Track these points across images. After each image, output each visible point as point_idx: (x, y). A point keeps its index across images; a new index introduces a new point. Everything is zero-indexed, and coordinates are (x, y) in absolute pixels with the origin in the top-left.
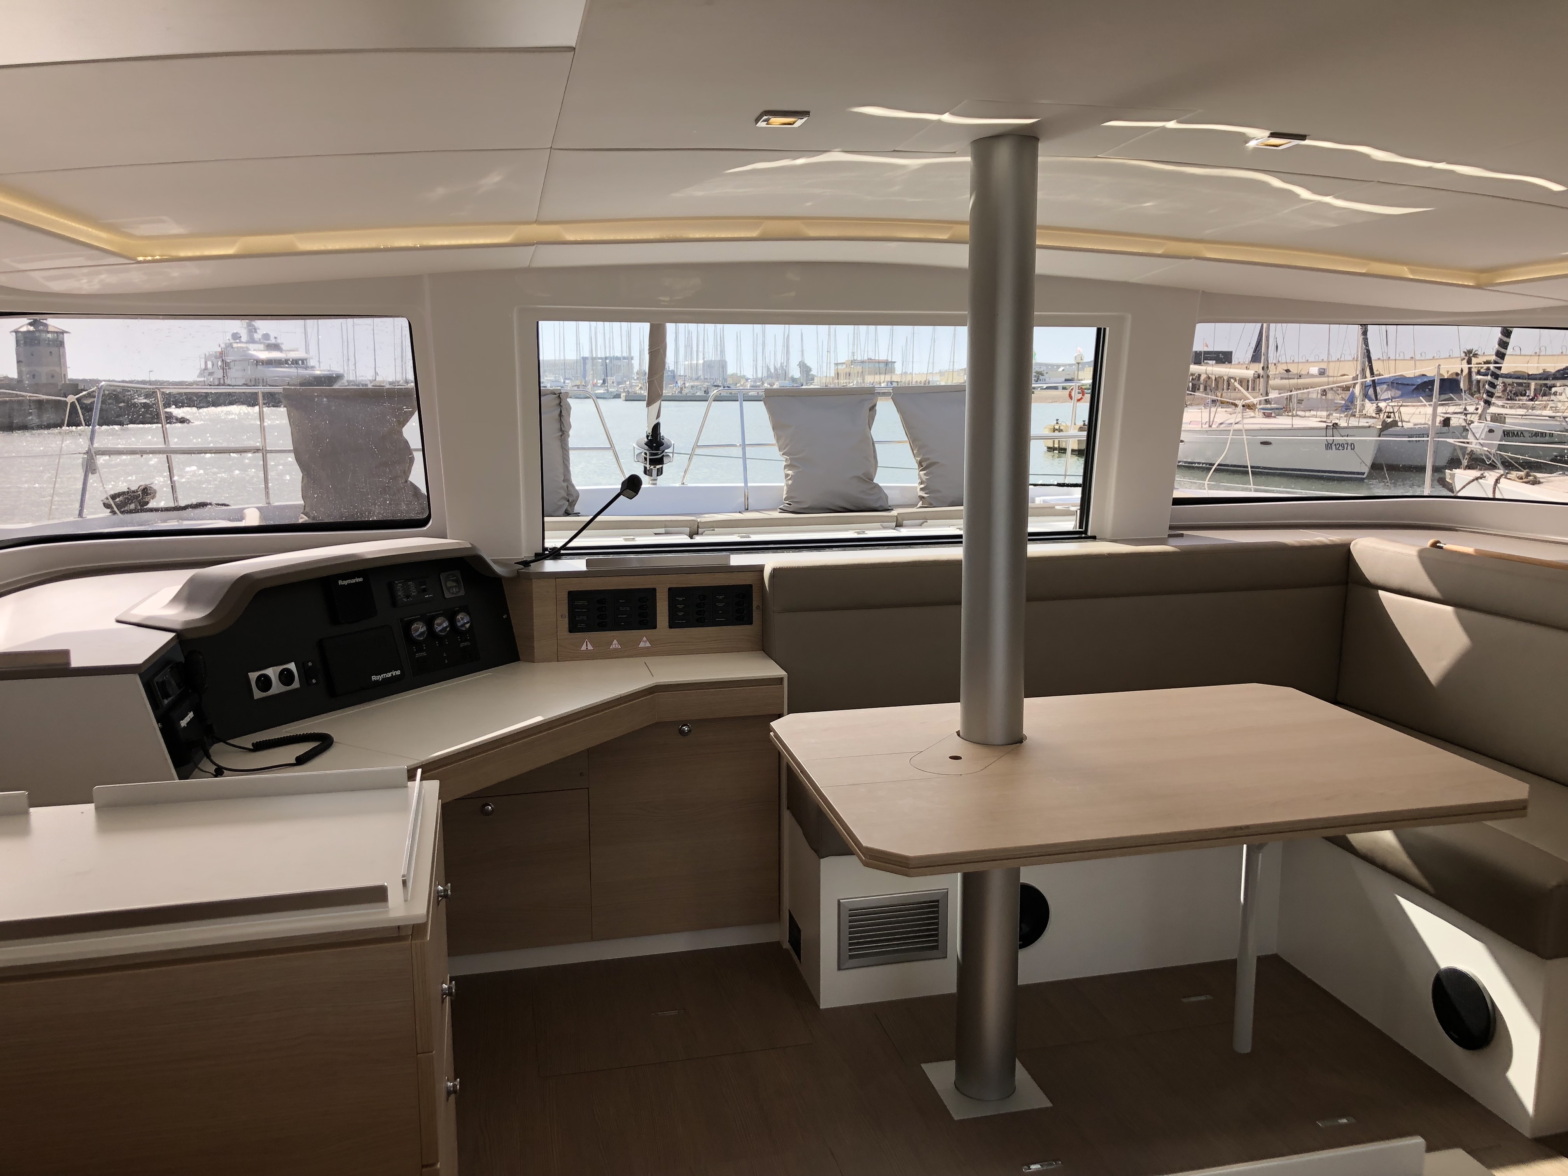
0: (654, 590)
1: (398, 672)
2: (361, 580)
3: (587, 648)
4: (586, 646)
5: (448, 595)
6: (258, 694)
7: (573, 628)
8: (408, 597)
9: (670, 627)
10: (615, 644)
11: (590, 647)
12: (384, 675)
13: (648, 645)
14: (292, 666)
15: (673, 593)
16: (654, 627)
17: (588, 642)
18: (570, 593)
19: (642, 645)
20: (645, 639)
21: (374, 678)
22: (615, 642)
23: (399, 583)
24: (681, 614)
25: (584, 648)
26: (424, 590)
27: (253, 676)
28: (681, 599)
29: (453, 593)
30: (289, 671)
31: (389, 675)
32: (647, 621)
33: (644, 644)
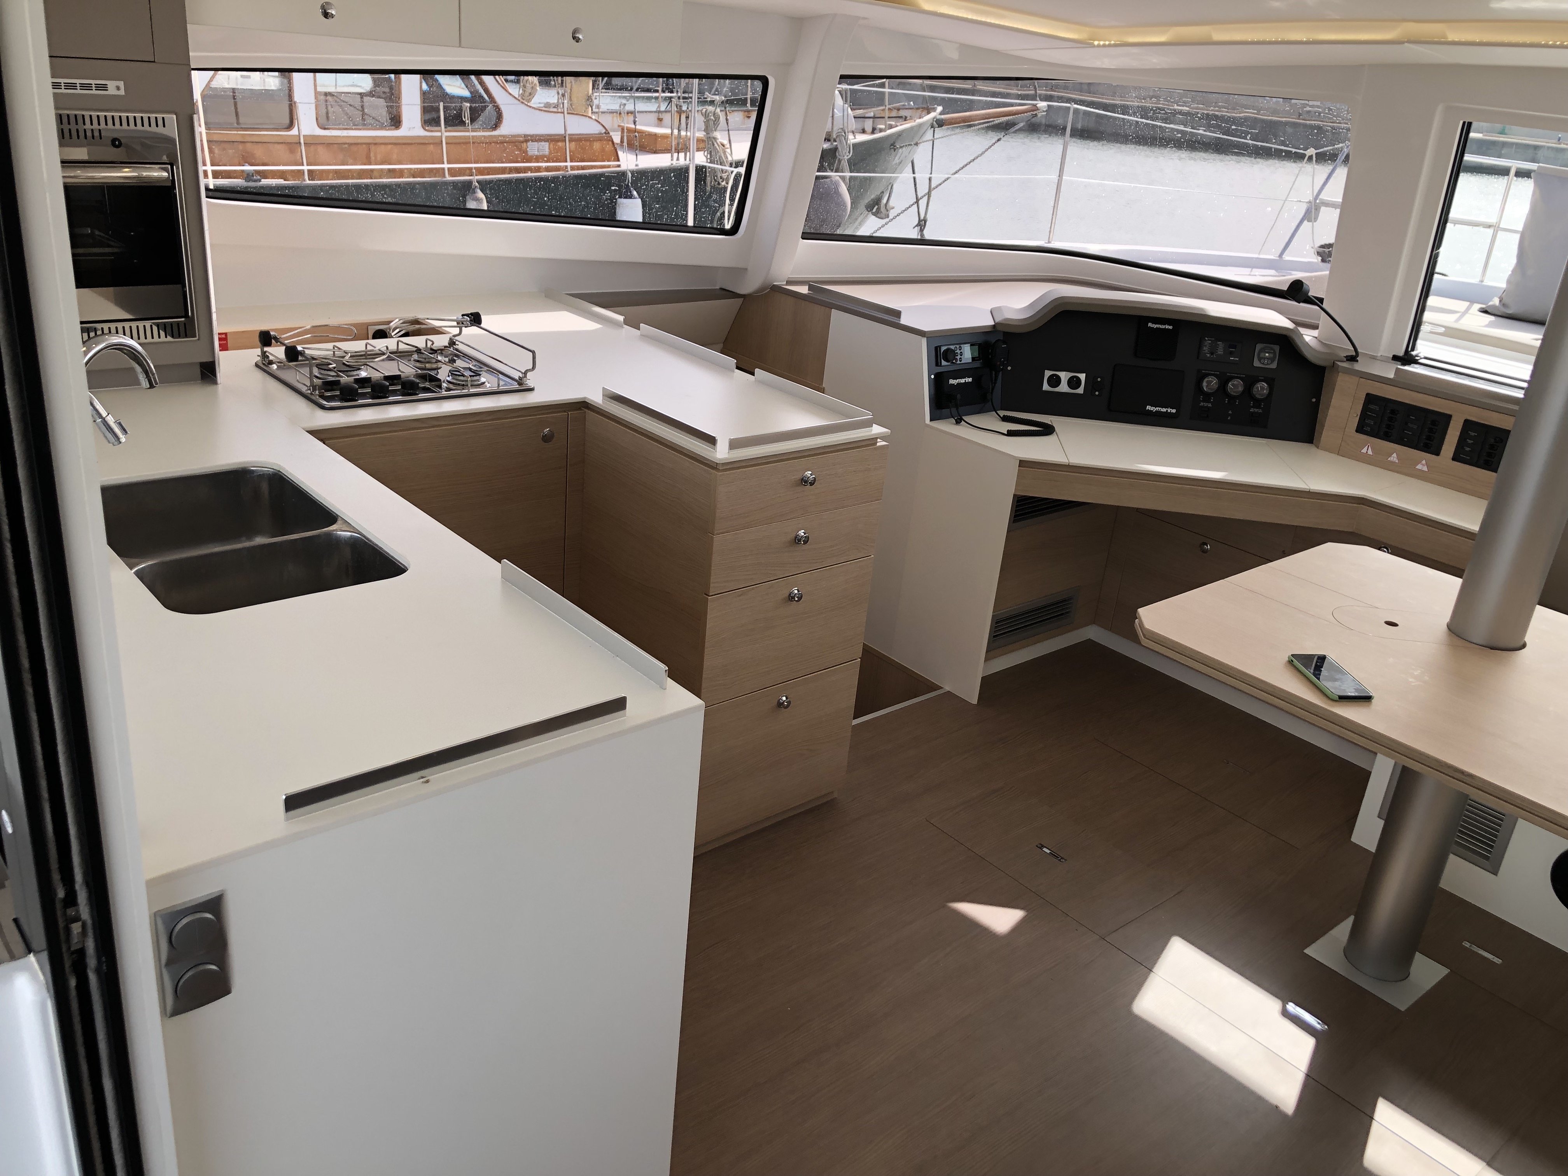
0: (1449, 417)
1: (1174, 411)
2: (1171, 327)
3: (1367, 452)
4: (1367, 450)
5: (1256, 363)
6: (1046, 387)
7: (1360, 429)
8: (1212, 354)
9: (1454, 459)
10: (1394, 458)
11: (1370, 452)
12: (1159, 408)
13: (1425, 469)
14: (1082, 376)
15: (1468, 424)
16: (1437, 453)
17: (1370, 447)
18: (1368, 395)
19: (1419, 467)
20: (1424, 462)
21: (1149, 408)
22: (1395, 455)
23: (1208, 340)
24: (1468, 449)
25: (1364, 451)
26: (1231, 353)
27: (1048, 373)
28: (1473, 434)
29: (1263, 364)
30: (1079, 380)
31: (1164, 410)
32: (1432, 446)
33: (1422, 467)
